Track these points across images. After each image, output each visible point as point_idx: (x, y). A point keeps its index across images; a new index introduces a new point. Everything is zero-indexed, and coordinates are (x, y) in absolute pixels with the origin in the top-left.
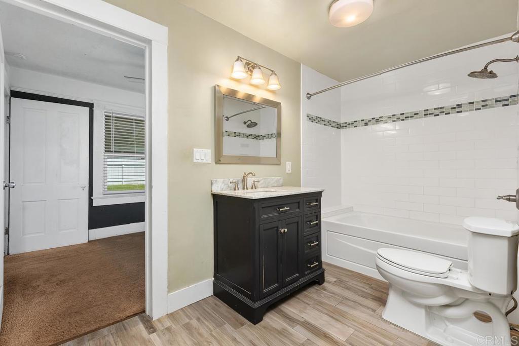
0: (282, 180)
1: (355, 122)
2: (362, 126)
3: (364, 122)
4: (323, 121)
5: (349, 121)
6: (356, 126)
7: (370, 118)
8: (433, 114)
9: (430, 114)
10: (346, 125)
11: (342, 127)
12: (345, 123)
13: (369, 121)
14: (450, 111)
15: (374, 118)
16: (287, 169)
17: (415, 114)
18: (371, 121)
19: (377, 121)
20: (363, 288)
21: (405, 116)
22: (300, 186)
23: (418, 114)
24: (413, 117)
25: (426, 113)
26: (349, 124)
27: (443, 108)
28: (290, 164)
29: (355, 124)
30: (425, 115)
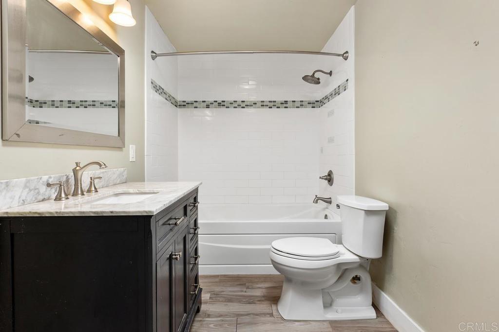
0: (126, 172)
1: (195, 102)
2: (203, 107)
3: (205, 104)
4: (165, 93)
5: (188, 100)
6: (197, 107)
7: (212, 100)
8: (267, 106)
9: (266, 105)
10: (185, 104)
11: (179, 105)
12: (183, 102)
13: (211, 103)
14: (280, 105)
15: (216, 101)
16: (131, 156)
17: (254, 104)
18: (213, 103)
19: (219, 104)
20: (242, 291)
21: (245, 104)
22: (144, 181)
23: (256, 104)
24: (252, 106)
25: (262, 104)
26: (189, 103)
27: (275, 102)
28: (134, 148)
29: (195, 104)
30: (262, 106)
